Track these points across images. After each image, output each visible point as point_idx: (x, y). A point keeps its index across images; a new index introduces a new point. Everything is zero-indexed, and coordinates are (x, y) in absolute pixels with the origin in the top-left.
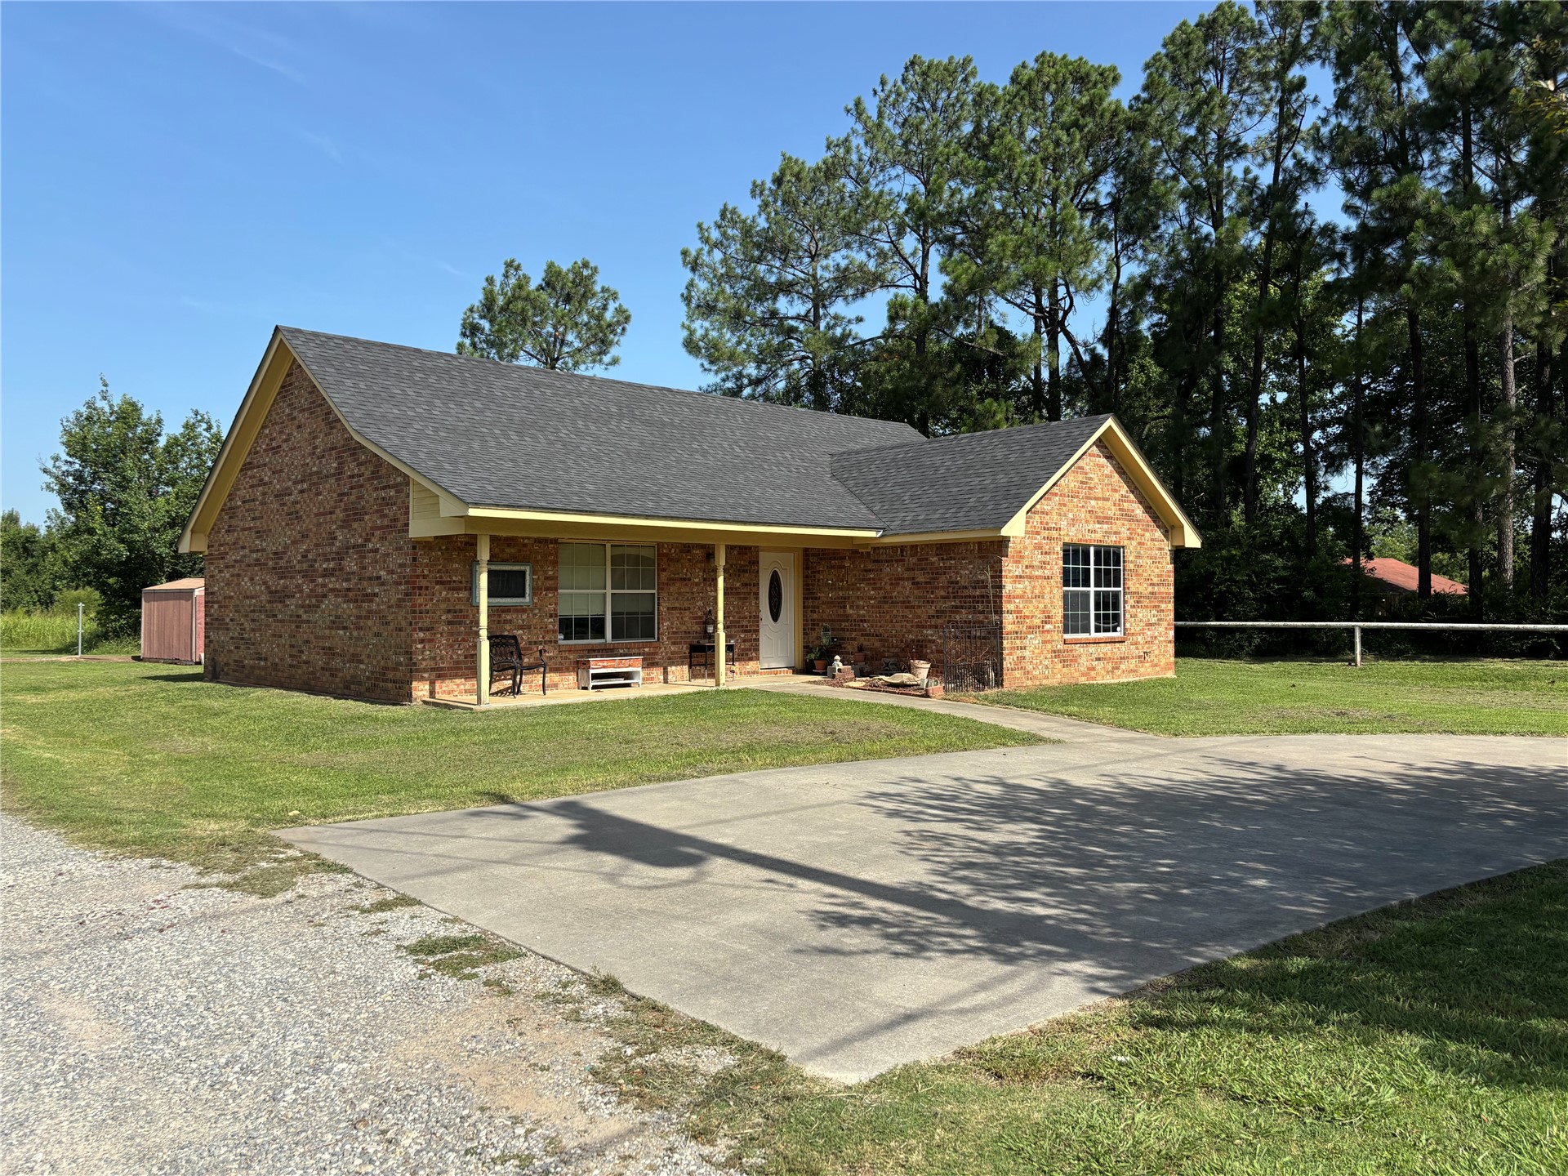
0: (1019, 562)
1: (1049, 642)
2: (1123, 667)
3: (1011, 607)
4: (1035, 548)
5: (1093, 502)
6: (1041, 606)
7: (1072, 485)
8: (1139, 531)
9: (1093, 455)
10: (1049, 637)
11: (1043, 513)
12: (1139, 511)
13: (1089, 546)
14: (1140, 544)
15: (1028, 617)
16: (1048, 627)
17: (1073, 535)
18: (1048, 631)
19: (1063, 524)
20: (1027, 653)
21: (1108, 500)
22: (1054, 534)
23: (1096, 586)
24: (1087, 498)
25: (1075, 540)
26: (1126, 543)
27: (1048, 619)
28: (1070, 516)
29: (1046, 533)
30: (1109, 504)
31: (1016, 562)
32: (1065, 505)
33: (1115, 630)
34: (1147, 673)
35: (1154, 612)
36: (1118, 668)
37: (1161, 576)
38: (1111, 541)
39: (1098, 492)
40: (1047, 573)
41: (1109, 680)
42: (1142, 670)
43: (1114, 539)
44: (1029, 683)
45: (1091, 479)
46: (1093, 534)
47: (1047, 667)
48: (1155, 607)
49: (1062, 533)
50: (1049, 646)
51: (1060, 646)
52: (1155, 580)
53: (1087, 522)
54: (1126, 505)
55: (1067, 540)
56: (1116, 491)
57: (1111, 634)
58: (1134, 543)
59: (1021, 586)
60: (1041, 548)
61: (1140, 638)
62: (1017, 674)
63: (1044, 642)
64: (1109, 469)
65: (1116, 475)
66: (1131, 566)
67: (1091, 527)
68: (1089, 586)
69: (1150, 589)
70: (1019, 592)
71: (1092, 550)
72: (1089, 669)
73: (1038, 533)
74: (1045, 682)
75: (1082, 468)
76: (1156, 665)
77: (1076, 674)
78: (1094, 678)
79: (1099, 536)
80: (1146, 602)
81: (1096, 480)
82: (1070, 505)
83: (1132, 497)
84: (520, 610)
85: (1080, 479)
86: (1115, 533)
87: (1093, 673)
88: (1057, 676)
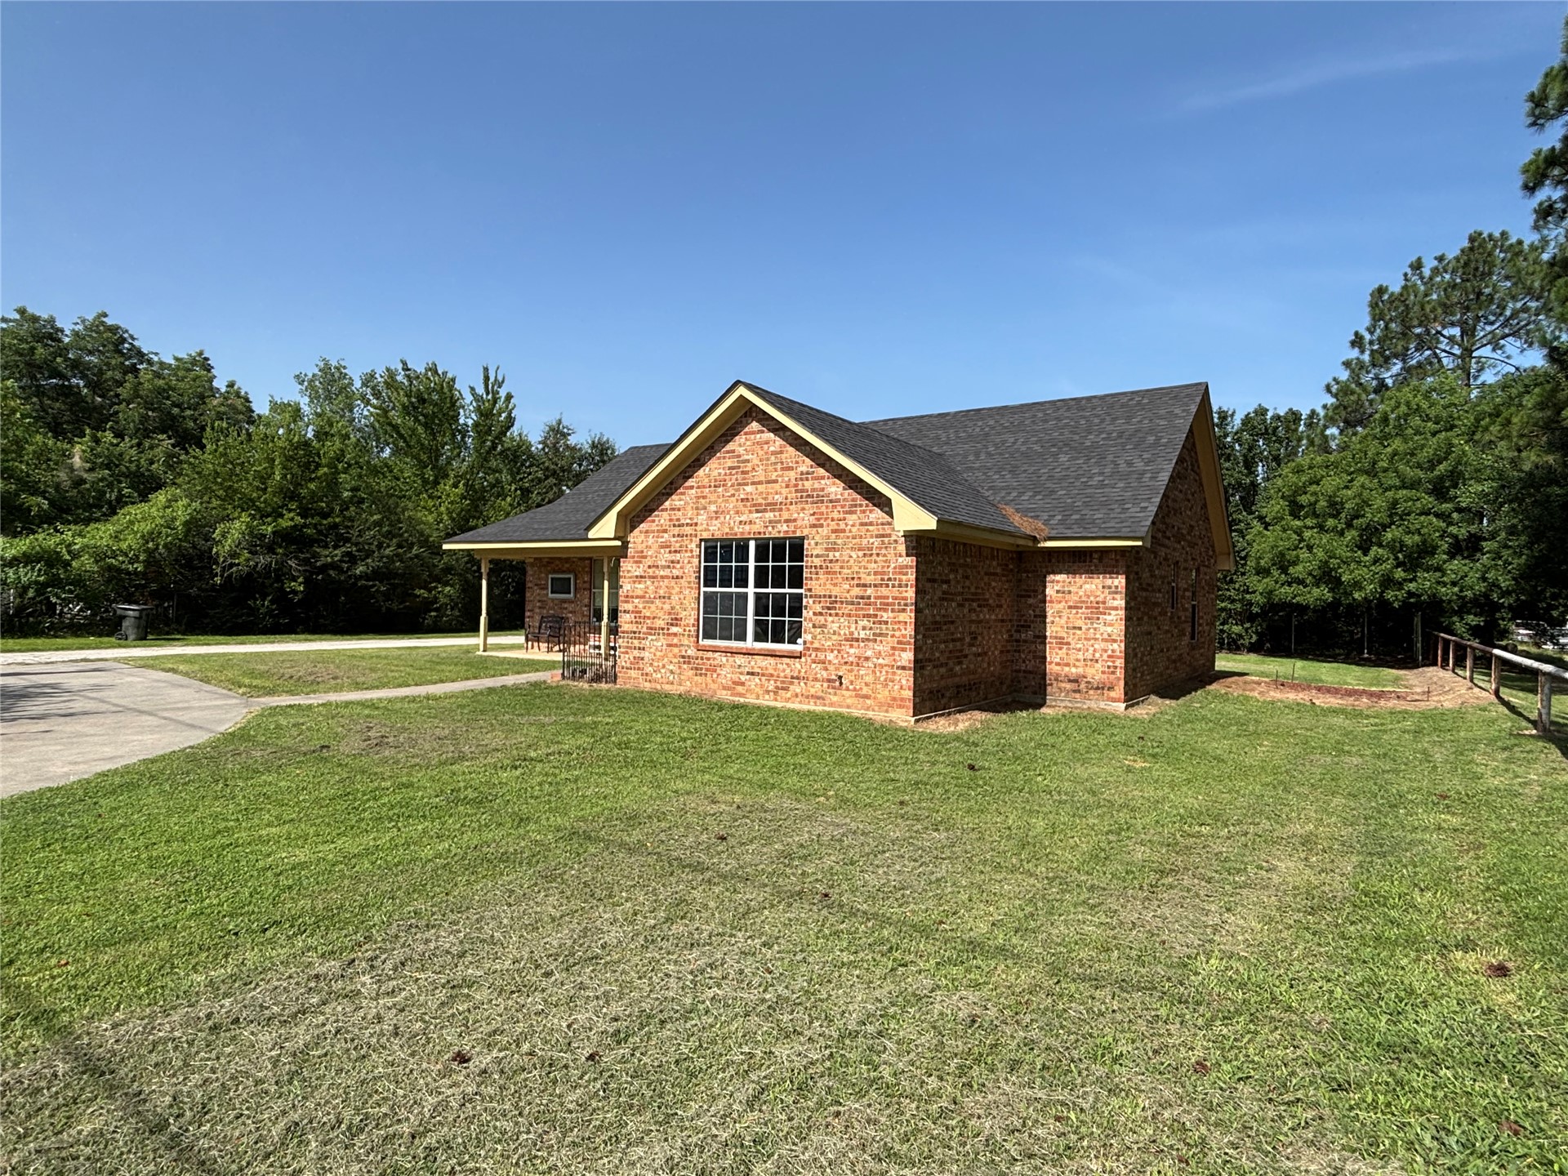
0: (640, 562)
1: (676, 645)
2: (796, 688)
3: (628, 606)
4: (662, 547)
5: (749, 489)
6: (667, 607)
7: (715, 473)
8: (835, 515)
9: (753, 433)
10: (675, 641)
11: (673, 509)
12: (835, 488)
13: (749, 539)
14: (834, 531)
15: (649, 618)
16: (674, 629)
17: (717, 529)
18: (675, 635)
19: (702, 518)
20: (646, 654)
21: (776, 481)
22: (688, 530)
23: (756, 587)
24: (739, 484)
25: (718, 535)
26: (806, 532)
27: (676, 621)
28: (713, 508)
29: (676, 531)
30: (777, 486)
31: (636, 562)
32: (704, 497)
33: (792, 641)
34: (844, 704)
35: (865, 622)
36: (786, 689)
37: (883, 573)
38: (782, 530)
39: (760, 475)
40: (676, 572)
41: (767, 701)
42: (835, 699)
43: (785, 528)
44: (647, 685)
45: (748, 461)
46: (752, 525)
47: (672, 672)
48: (869, 616)
49: (699, 528)
50: (676, 650)
51: (691, 652)
52: (870, 579)
53: (737, 513)
54: (808, 485)
55: (705, 535)
56: (790, 469)
57: (785, 647)
58: (824, 531)
59: (642, 586)
60: (670, 546)
61: (831, 657)
62: (633, 673)
63: (669, 645)
64: (778, 442)
65: (791, 449)
66: (817, 562)
67: (744, 518)
68: (746, 586)
69: (856, 591)
70: (640, 593)
71: (752, 545)
72: (734, 683)
73: (665, 531)
74: (667, 687)
75: (733, 451)
76: (867, 697)
77: (713, 686)
78: (741, 695)
79: (756, 528)
80: (847, 609)
81: (756, 461)
82: (713, 497)
83: (822, 471)
84: (570, 602)
85: (729, 463)
86: (787, 521)
87: (740, 689)
88: (687, 683)
